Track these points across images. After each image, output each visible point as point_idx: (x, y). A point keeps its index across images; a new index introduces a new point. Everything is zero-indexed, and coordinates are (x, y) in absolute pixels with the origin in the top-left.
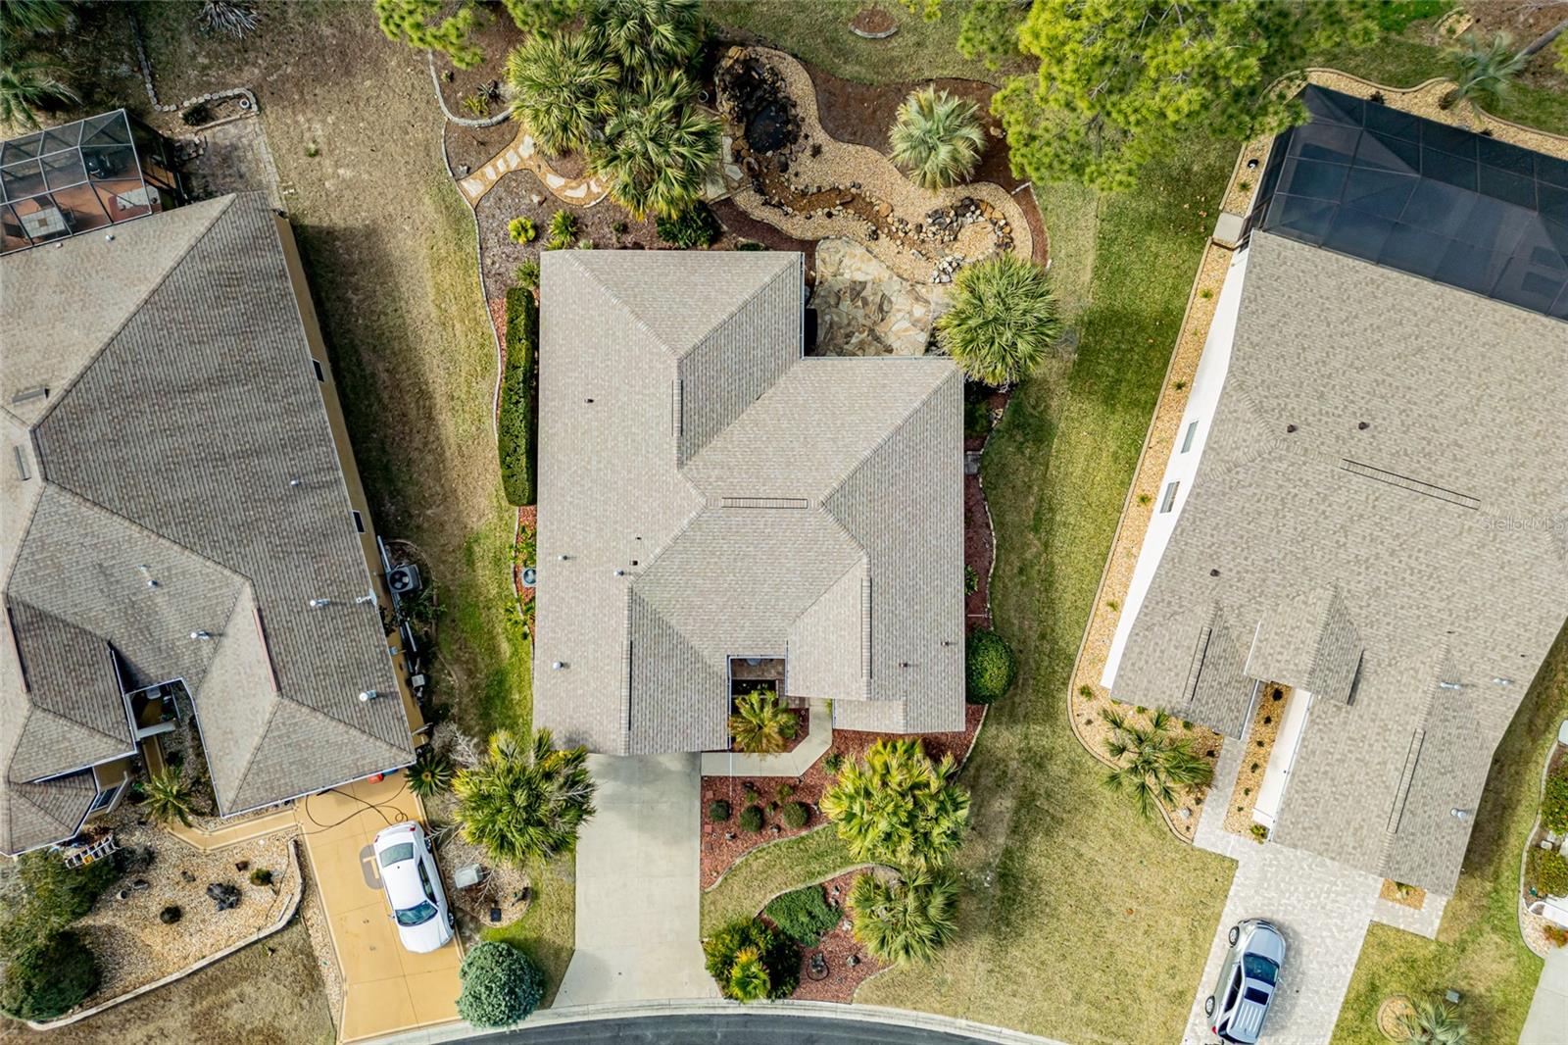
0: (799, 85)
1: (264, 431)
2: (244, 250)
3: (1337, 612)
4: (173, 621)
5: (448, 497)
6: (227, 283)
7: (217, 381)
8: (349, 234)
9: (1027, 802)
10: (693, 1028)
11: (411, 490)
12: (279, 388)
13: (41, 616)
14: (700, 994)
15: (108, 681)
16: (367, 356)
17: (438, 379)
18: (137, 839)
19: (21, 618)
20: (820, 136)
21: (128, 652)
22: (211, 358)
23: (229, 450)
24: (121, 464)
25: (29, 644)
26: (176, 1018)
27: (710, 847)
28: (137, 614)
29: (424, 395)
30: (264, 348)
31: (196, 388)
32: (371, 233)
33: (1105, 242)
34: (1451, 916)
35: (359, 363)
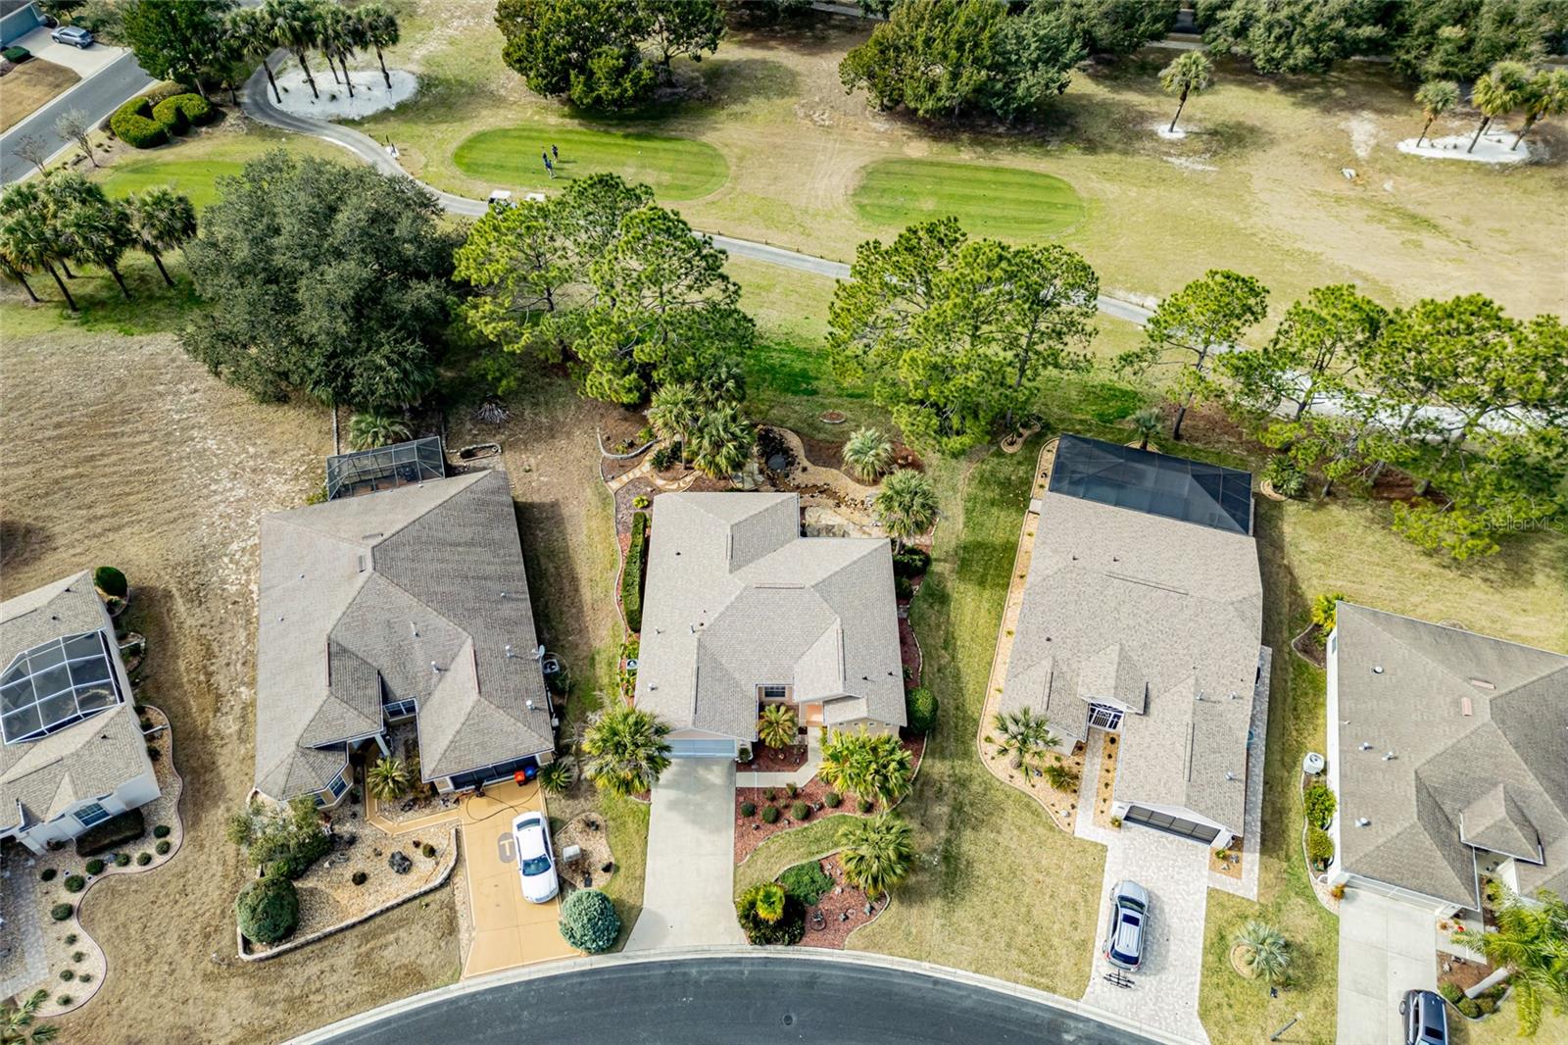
0: (794, 442)
1: (490, 569)
2: (493, 493)
3: (1124, 658)
4: (421, 659)
5: (582, 631)
6: (481, 504)
7: (471, 544)
8: (541, 506)
9: (958, 808)
10: (726, 967)
11: (561, 627)
12: (502, 552)
13: (345, 650)
14: (732, 941)
15: (374, 691)
16: (543, 560)
17: (583, 571)
18: (346, 829)
19: (334, 649)
20: (806, 463)
21: (387, 678)
22: (468, 533)
23: (470, 574)
24: (413, 570)
25: (335, 663)
26: (345, 954)
27: (740, 836)
28: (401, 655)
29: (574, 580)
30: (496, 535)
31: (459, 545)
32: (555, 505)
33: (968, 512)
34: (1265, 887)
35: (539, 564)
